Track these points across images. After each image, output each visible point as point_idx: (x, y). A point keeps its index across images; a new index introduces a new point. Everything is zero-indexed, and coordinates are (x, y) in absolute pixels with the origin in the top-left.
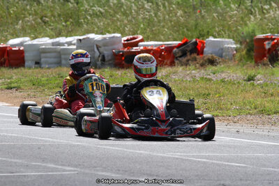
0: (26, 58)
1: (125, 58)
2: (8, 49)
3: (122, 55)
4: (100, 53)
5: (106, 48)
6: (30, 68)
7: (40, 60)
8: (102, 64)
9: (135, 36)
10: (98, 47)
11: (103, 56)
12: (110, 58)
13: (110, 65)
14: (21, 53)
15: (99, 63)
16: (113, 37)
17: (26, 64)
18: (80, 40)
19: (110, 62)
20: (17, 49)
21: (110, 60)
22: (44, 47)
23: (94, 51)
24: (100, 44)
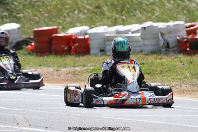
0: (91, 46)
1: (190, 45)
2: (74, 37)
3: (187, 42)
4: (165, 40)
5: (171, 35)
6: (96, 55)
7: (105, 47)
8: (167, 50)
9: (193, 23)
10: (162, 35)
11: (168, 43)
12: (174, 45)
13: (174, 51)
14: (86, 41)
15: (164, 50)
16: (177, 25)
17: (92, 51)
18: (145, 28)
19: (175, 49)
20: (82, 37)
21: (174, 47)
22: (108, 35)
23: (158, 38)
24: (164, 32)
